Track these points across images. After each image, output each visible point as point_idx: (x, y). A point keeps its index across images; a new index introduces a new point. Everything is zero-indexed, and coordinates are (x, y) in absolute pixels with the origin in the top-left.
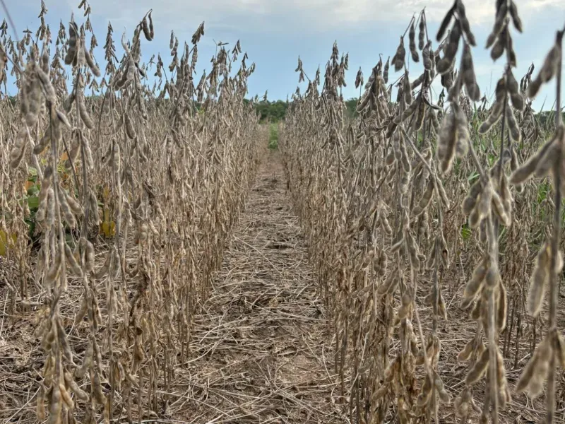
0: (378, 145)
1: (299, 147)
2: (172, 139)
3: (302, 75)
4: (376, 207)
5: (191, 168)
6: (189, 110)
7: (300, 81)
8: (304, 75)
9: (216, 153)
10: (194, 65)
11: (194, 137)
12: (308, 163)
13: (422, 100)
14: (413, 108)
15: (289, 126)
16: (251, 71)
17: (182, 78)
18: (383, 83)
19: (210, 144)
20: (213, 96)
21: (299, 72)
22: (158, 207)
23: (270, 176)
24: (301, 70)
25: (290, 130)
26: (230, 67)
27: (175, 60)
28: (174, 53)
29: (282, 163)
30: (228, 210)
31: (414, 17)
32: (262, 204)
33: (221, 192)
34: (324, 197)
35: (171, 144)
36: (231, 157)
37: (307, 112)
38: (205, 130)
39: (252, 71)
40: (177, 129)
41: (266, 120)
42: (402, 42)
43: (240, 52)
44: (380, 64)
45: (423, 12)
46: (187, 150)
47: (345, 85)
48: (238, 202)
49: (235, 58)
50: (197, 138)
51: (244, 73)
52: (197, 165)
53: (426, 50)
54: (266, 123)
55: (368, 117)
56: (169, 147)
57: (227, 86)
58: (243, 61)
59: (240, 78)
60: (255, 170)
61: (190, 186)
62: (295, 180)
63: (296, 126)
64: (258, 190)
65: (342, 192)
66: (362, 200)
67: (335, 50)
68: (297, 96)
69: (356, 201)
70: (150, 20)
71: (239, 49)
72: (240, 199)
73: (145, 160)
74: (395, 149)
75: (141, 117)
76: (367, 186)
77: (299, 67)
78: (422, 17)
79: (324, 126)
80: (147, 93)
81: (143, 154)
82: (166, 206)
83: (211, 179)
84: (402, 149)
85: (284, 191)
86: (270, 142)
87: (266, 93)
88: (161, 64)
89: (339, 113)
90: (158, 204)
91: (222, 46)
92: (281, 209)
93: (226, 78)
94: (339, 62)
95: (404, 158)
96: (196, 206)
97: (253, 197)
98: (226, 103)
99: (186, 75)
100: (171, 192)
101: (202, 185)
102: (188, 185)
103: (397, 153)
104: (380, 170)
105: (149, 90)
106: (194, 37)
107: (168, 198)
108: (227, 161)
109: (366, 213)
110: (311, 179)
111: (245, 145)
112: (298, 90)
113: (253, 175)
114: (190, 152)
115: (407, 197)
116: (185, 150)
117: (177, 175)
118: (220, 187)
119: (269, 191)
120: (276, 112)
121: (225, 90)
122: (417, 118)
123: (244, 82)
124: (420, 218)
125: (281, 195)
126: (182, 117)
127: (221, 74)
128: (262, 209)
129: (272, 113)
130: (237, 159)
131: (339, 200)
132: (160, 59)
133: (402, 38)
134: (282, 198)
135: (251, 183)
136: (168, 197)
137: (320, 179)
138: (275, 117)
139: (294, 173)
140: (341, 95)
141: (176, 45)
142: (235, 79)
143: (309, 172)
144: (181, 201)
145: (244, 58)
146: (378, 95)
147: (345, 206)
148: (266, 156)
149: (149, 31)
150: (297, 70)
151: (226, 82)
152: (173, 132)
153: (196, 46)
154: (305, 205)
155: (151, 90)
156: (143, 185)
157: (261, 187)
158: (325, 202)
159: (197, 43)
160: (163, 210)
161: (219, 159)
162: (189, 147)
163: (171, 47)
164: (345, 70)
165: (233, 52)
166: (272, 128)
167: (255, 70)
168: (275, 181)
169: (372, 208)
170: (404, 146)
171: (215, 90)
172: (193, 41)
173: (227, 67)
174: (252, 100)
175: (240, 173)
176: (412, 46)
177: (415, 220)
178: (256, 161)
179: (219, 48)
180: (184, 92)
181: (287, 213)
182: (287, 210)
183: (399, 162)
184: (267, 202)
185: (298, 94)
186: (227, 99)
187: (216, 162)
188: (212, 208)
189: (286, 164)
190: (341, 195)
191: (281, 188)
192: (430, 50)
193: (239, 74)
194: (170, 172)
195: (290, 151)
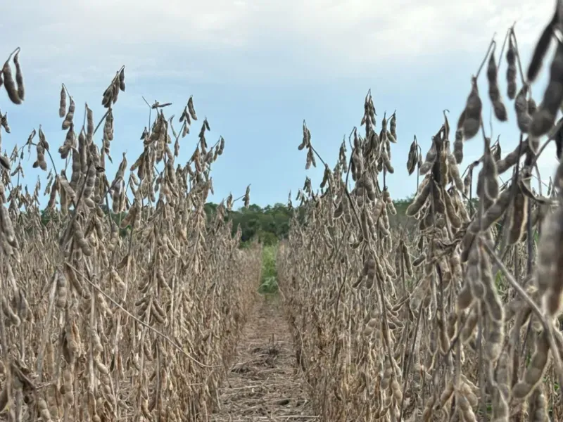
0: (449, 276)
1: (315, 286)
2: (66, 281)
3: (310, 155)
4: (452, 389)
5: (107, 334)
6: (98, 228)
7: (307, 166)
8: (315, 155)
9: (154, 303)
10: (107, 145)
11: (112, 276)
12: (331, 315)
13: (519, 190)
14: (504, 203)
15: (296, 249)
16: (216, 153)
17: (82, 169)
18: (452, 162)
19: (142, 288)
20: (146, 201)
21: (306, 150)
22: (42, 408)
23: (266, 344)
24: (309, 146)
25: (297, 258)
26: (176, 147)
27: (69, 137)
28: (68, 125)
29: (287, 319)
30: (183, 408)
31: (493, 42)
32: (251, 395)
33: (168, 376)
34: (363, 376)
35: (64, 289)
36: (185, 311)
37: (326, 223)
38: (132, 262)
39: (219, 152)
40: (75, 263)
41: (255, 241)
42: (475, 86)
43: (195, 118)
44: (445, 129)
45: (512, 32)
46: (98, 301)
47: (391, 171)
48: (201, 392)
49: (186, 131)
50: (117, 277)
51: (204, 157)
52: (119, 328)
53: (521, 99)
54: (255, 247)
55: (429, 224)
56: (60, 296)
57: (172, 181)
58: (201, 135)
59: (197, 165)
60: (236, 333)
61: (106, 368)
62: (310, 348)
63: (309, 248)
64: (242, 371)
65: (392, 365)
66: (428, 376)
67: (369, 108)
68: (306, 195)
69: (417, 379)
70: (17, 66)
71: (192, 113)
72: (207, 387)
73: (13, 320)
74: (473, 279)
75: (6, 243)
76: (433, 351)
77: (305, 141)
78: (510, 41)
79: (355, 246)
80: (23, 200)
81: (10, 309)
82: (58, 405)
83: (146, 353)
84: (486, 280)
85: (292, 370)
86: (263, 281)
87: (247, 192)
88: (44, 145)
89: (381, 220)
90: (43, 403)
91: (159, 108)
92: (286, 403)
93: (169, 167)
94: (377, 129)
95: (491, 296)
96: (119, 404)
97: (233, 384)
98: (171, 214)
99: (90, 163)
100: (68, 380)
101: (130, 363)
102: (101, 365)
103: (476, 287)
104: (452, 320)
105: (28, 195)
106: (107, 94)
107: (63, 391)
108: (178, 317)
109: (435, 399)
110: (339, 344)
111: (212, 288)
112: (307, 184)
113: (231, 343)
114: (104, 304)
115: (504, 367)
116: (93, 301)
117: (78, 346)
118: (165, 366)
119: (262, 370)
120: (273, 225)
121: (167, 188)
122: (512, 223)
123: (205, 173)
124: (531, 405)
125: (285, 378)
126: (85, 240)
127: (159, 160)
128: (250, 405)
129: (265, 229)
130: (198, 315)
131: (388, 380)
132: (42, 137)
133: (475, 80)
134: (289, 382)
135: (228, 357)
136: (62, 387)
137: (355, 344)
138: (271, 234)
139: (308, 335)
140: (385, 189)
141: (71, 110)
142: (188, 168)
143: (334, 331)
144: (89, 395)
145: (203, 129)
146: (444, 184)
147: (399, 392)
148: (256, 308)
149: (16, 87)
150: (300, 148)
151: (170, 174)
152: (68, 268)
153: (110, 110)
154: (331, 394)
155: (32, 194)
156: (12, 368)
157: (247, 364)
158: (365, 386)
159: (112, 106)
160: (53, 413)
161: (161, 314)
162: (100, 295)
163: (62, 114)
164: (391, 143)
165: (181, 120)
166: (265, 254)
167: (224, 151)
168: (274, 352)
169: (446, 391)
170: (489, 273)
171: (151, 190)
172: (104, 102)
173: (171, 147)
174: (222, 205)
175: (205, 340)
176: (494, 93)
177: (521, 408)
178: (237, 318)
179: (155, 113)
180: (86, 195)
181: (297, 410)
182: (298, 405)
183: (483, 304)
184: (260, 393)
185: (308, 191)
186: (171, 205)
187: (156, 319)
188: (151, 408)
189: (294, 319)
190: (390, 370)
191: (286, 365)
192: (527, 99)
193: (194, 158)
194: (64, 342)
195: (300, 297)
